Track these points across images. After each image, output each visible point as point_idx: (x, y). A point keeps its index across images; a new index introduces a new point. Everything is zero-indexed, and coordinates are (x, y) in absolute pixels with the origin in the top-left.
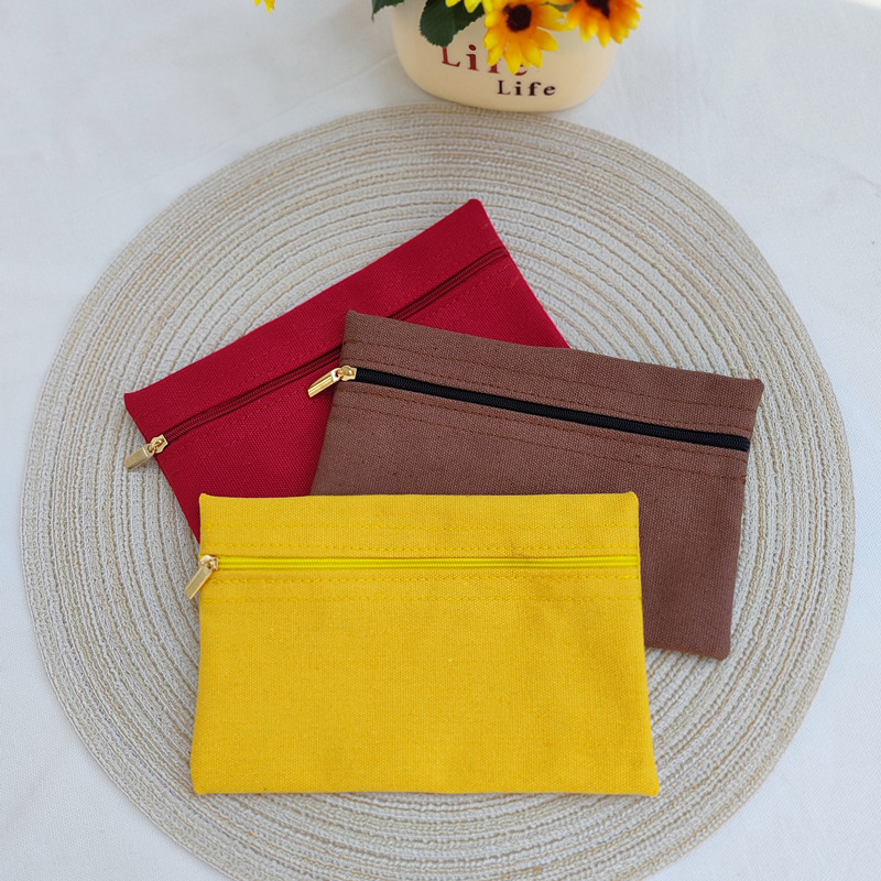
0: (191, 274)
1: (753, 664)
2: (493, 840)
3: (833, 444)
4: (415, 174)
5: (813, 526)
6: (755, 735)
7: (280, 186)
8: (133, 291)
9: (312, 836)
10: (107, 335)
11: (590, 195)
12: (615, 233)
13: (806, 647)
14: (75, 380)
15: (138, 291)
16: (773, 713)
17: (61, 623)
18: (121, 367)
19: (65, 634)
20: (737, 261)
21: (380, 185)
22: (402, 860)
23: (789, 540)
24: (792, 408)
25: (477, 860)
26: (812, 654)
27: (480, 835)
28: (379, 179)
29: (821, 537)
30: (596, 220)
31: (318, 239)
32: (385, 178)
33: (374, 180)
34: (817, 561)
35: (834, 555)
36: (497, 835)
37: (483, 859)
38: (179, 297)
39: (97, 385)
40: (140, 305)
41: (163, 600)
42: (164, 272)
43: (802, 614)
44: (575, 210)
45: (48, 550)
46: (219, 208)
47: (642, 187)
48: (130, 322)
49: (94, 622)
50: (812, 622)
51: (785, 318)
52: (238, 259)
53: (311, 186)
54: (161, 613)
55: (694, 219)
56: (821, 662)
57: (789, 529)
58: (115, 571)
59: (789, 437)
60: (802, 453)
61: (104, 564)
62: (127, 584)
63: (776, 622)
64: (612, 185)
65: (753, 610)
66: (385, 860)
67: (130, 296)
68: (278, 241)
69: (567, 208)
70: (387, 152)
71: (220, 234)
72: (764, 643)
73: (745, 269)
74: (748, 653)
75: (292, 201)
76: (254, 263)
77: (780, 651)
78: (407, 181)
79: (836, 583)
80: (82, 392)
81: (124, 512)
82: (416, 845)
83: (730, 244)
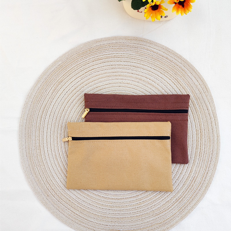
0: (68, 72)
1: (180, 201)
2: (110, 222)
3: (216, 154)
4: (130, 57)
5: (204, 173)
6: (175, 216)
7: (95, 53)
8: (54, 73)
9: (72, 211)
10: (46, 83)
11: (174, 73)
12: (177, 86)
13: (193, 200)
14: (36, 93)
15: (55, 74)
16: (181, 212)
17: (25, 151)
18: (47, 93)
19: (26, 153)
20: (207, 101)
21: (120, 58)
22: (90, 221)
23: (197, 174)
24: (208, 143)
25: (106, 225)
26: (194, 202)
27: (108, 220)
28: (121, 56)
29: (205, 176)
30: (173, 81)
31: (102, 70)
32: (122, 56)
33: (119, 56)
34: (202, 181)
35: (207, 181)
36: (112, 221)
37: (108, 225)
38: (65, 78)
39: (41, 96)
40: (55, 78)
41: (48, 151)
42: (62, 70)
43: (195, 192)
44: (169, 77)
45: (24, 133)
46: (79, 55)
47: (188, 74)
48: (52, 81)
49: (33, 152)
50: (196, 195)
51: (214, 119)
52: (81, 70)
53: (103, 54)
54: (48, 154)
55: (199, 86)
56: (196, 205)
57: (198, 172)
58: (39, 142)
59: (205, 150)
60: (207, 154)
61: (37, 140)
62: (41, 146)
63: (188, 193)
64: (180, 72)
65: (183, 188)
66: (86, 220)
67: (53, 74)
68: (91, 68)
69: (167, 76)
70: (124, 49)
71: (77, 63)
72: (184, 196)
73: (208, 104)
74: (179, 198)
75: (97, 58)
76: (84, 73)
77: (187, 199)
78: (128, 58)
79: (205, 187)
80: (37, 96)
81: (43, 128)
82: (93, 219)
83: (206, 96)
